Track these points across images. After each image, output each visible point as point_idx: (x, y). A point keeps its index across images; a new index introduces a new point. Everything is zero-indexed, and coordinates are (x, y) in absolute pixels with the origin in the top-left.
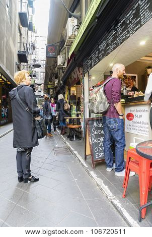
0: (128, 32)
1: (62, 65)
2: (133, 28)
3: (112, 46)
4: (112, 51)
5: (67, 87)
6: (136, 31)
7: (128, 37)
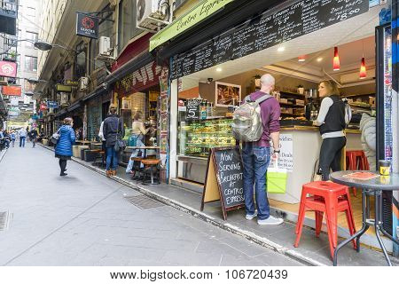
0: (279, 37)
1: (108, 54)
2: (289, 34)
3: (245, 48)
4: (243, 55)
5: (116, 94)
6: (292, 38)
7: (278, 43)
